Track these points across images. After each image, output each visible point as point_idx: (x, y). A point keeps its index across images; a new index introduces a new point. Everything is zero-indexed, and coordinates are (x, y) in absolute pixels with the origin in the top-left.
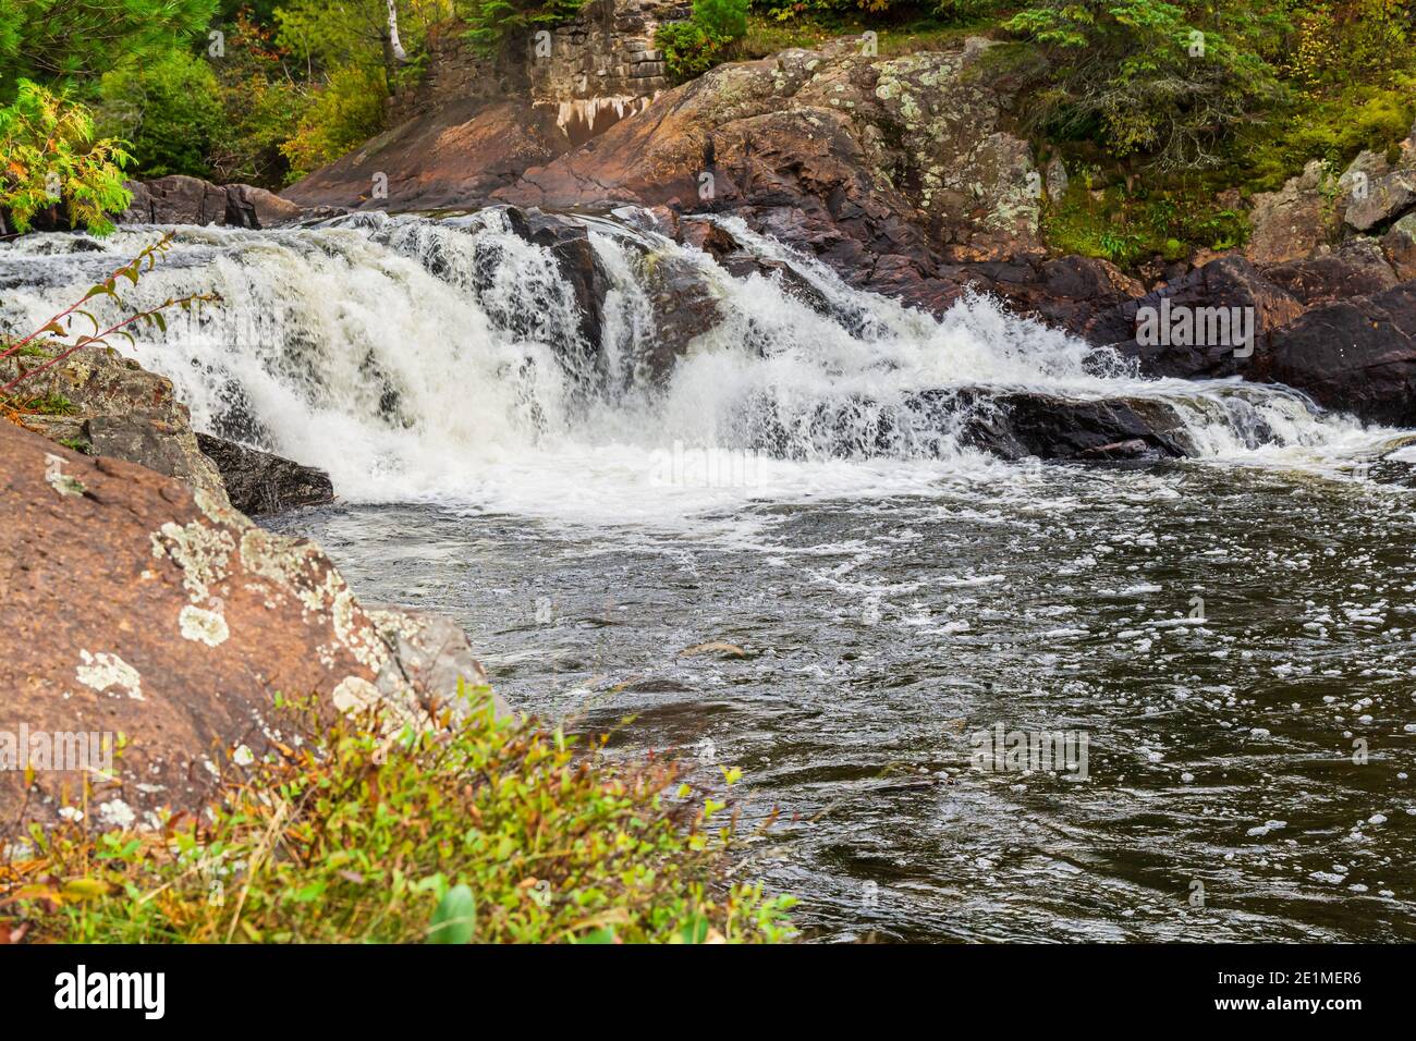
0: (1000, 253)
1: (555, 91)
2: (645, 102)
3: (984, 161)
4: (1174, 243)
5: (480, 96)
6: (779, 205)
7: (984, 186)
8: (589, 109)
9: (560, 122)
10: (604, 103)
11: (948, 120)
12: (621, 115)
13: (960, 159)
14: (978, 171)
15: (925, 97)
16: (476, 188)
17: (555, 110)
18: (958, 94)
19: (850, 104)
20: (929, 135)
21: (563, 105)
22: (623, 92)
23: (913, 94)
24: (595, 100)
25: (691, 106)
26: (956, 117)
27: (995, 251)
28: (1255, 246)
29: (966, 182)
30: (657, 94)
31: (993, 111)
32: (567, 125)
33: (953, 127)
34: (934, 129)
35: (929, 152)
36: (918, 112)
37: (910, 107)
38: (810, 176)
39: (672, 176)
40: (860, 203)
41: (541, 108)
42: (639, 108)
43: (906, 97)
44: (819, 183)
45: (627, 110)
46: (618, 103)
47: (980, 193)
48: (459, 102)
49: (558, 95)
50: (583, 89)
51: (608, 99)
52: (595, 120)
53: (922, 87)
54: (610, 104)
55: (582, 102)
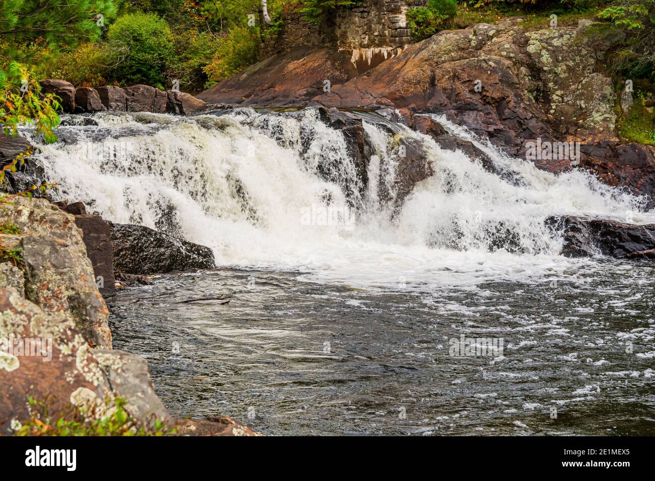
0: (593, 140)
1: (350, 43)
2: (399, 51)
3: (586, 89)
5: (310, 44)
6: (470, 110)
7: (586, 103)
8: (369, 53)
9: (353, 60)
10: (377, 50)
11: (567, 66)
12: (386, 57)
13: (573, 87)
14: (582, 94)
15: (555, 52)
16: (305, 95)
17: (351, 54)
18: (573, 51)
19: (512, 55)
20: (556, 73)
21: (354, 51)
22: (387, 45)
23: (548, 50)
24: (372, 49)
25: (424, 54)
26: (571, 63)
27: (590, 139)
29: (576, 100)
30: (406, 47)
31: (592, 61)
32: (356, 62)
33: (570, 69)
34: (559, 70)
35: (556, 83)
36: (550, 60)
37: (546, 58)
38: (488, 94)
39: (411, 92)
40: (515, 110)
41: (342, 52)
42: (396, 54)
43: (544, 52)
44: (493, 98)
45: (389, 55)
46: (385, 51)
47: (583, 106)
48: (298, 47)
49: (352, 45)
50: (366, 43)
51: (379, 48)
52: (371, 60)
53: (553, 46)
54: (380, 51)
55: (365, 49)
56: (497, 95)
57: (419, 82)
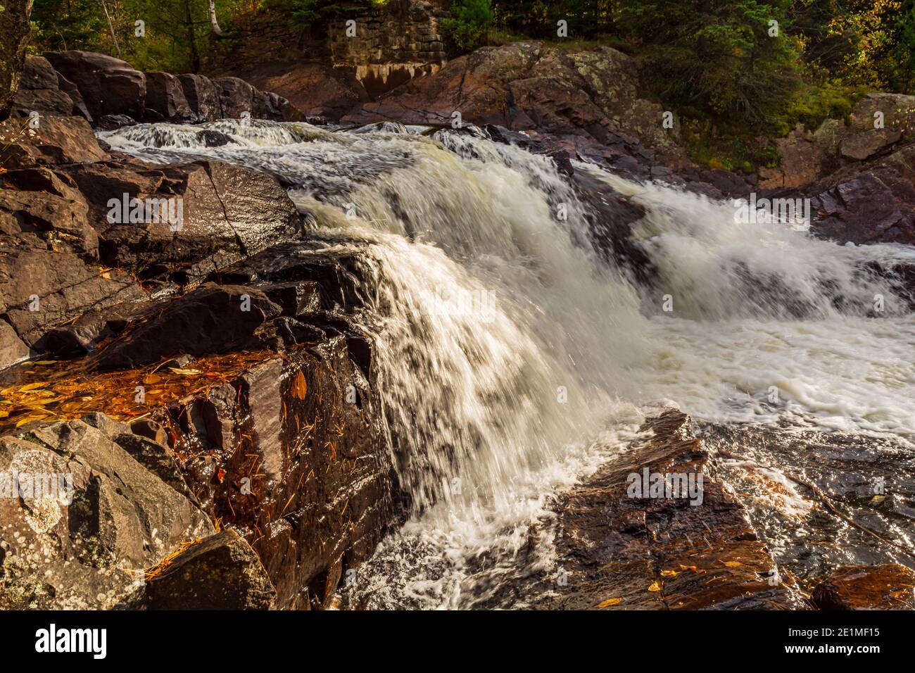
2: (434, 68)
3: (638, 114)
4: (747, 164)
7: (642, 128)
8: (384, 70)
9: (358, 77)
10: (397, 67)
11: (615, 90)
12: (413, 74)
13: (627, 112)
14: (637, 120)
15: (602, 75)
17: (355, 71)
18: (615, 76)
19: (568, 76)
20: (608, 98)
21: (359, 67)
22: (414, 60)
23: (596, 74)
24: (388, 65)
25: (482, 70)
26: (618, 89)
28: (786, 166)
29: (632, 125)
31: (633, 87)
32: (363, 79)
33: (619, 94)
34: (610, 94)
35: (609, 107)
36: (601, 84)
37: (596, 81)
38: (579, 116)
40: (618, 133)
41: (340, 68)
42: (429, 71)
43: (593, 75)
45: (418, 72)
46: (411, 68)
47: (641, 132)
48: (266, 63)
49: (355, 61)
50: (379, 58)
51: (401, 65)
52: (388, 77)
53: (599, 70)
54: (403, 67)
55: (377, 66)
56: (589, 118)
57: (494, 101)
